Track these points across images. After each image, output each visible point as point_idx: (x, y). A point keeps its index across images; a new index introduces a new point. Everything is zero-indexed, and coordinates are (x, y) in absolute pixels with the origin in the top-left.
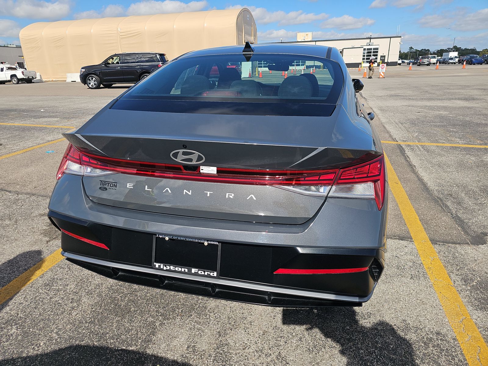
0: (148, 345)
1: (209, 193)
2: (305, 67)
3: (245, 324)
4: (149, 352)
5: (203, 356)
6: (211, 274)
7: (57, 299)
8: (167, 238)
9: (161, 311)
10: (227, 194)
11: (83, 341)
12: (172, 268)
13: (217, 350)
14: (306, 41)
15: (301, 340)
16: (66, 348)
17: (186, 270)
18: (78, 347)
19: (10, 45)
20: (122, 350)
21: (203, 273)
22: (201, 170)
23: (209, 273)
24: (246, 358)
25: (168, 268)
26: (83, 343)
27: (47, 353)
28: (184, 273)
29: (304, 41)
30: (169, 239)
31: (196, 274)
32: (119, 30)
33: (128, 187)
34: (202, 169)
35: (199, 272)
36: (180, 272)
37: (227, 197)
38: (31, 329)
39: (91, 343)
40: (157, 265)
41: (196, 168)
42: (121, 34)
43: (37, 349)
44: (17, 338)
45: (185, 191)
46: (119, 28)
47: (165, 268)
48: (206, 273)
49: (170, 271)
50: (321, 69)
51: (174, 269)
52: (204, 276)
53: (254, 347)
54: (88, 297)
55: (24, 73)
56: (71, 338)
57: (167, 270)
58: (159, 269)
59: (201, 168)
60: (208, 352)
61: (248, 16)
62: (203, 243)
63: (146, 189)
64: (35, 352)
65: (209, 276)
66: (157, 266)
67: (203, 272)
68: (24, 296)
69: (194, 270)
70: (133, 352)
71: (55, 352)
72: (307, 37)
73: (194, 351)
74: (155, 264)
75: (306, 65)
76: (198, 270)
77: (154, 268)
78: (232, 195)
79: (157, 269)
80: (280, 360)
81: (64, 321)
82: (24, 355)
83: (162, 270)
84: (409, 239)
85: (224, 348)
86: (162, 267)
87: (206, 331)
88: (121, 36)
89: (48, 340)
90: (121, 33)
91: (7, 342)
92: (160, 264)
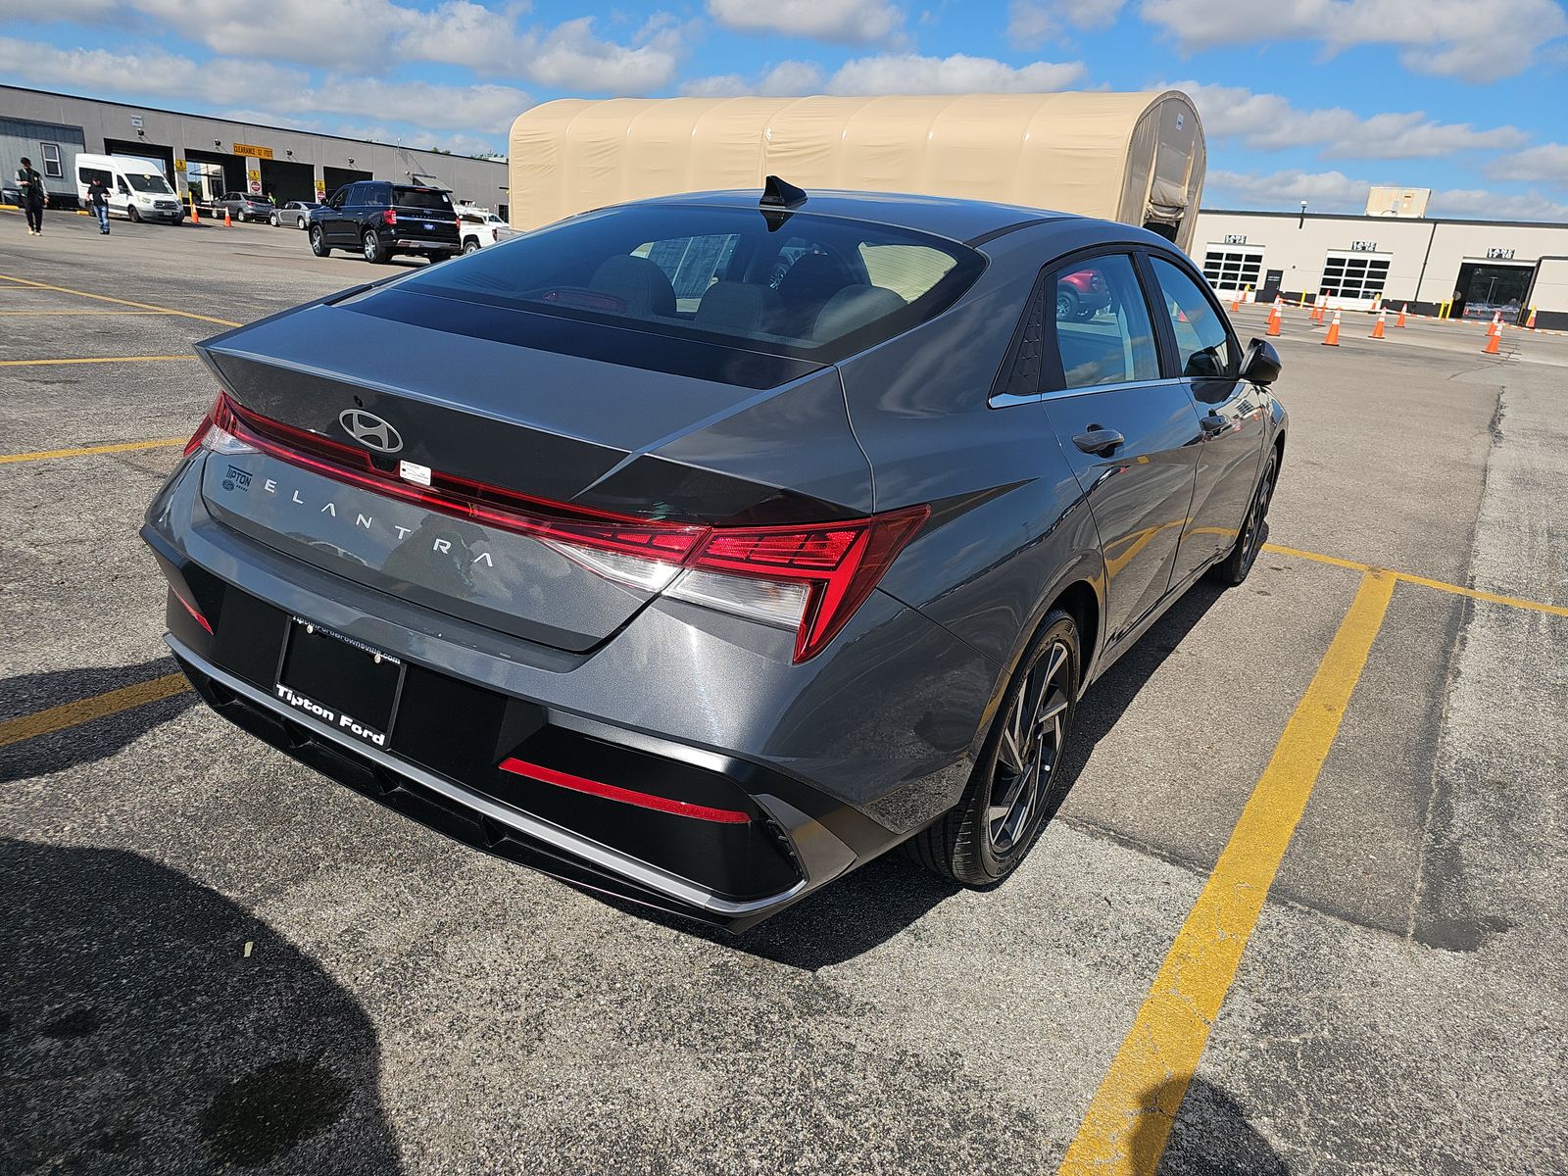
0: (266, 899)
1: (403, 530)
2: (1374, 305)
3: (519, 926)
4: (258, 912)
5: (361, 959)
6: (375, 738)
7: (164, 752)
8: (310, 629)
9: (355, 840)
10: (438, 541)
11: (148, 847)
12: (307, 703)
13: (404, 959)
14: (1399, 216)
15: (622, 1003)
16: (105, 850)
17: (331, 718)
18: (132, 856)
19: (496, 156)
20: (208, 891)
21: (360, 732)
22: (401, 472)
23: (371, 734)
24: (456, 995)
25: (300, 703)
26: (144, 852)
27: (63, 849)
28: (325, 721)
29: (1393, 215)
30: (315, 632)
31: (347, 730)
32: (768, 133)
33: (266, 488)
34: (404, 470)
35: (354, 727)
36: (320, 718)
37: (435, 548)
38: (70, 795)
39: (157, 858)
40: (282, 690)
41: (391, 465)
42: (769, 148)
43: (51, 833)
44: (32, 803)
45: (361, 516)
46: (769, 130)
47: (294, 702)
48: (366, 733)
49: (300, 708)
50: (1439, 318)
51: (309, 708)
52: (359, 738)
53: (493, 981)
54: (229, 766)
55: (498, 235)
56: (130, 834)
57: (296, 707)
58: (284, 700)
59: (402, 467)
60: (383, 955)
61: (1180, 118)
62: (373, 656)
63: (295, 499)
64: (44, 839)
65: (368, 741)
66: (281, 694)
67: (360, 728)
68: (108, 728)
69: (344, 721)
70: (226, 901)
71: (79, 852)
72: (1405, 205)
73: (353, 942)
74: (278, 686)
75: (1383, 297)
76: (351, 721)
77: (273, 693)
78: (445, 545)
79: (279, 699)
80: (528, 1027)
81: (144, 798)
82: (21, 837)
83: (289, 703)
84: (1201, 867)
85: (423, 960)
86: (289, 698)
87: (416, 912)
88: (770, 152)
89: (84, 824)
90: (771, 144)
91: (10, 803)
92: (287, 690)
